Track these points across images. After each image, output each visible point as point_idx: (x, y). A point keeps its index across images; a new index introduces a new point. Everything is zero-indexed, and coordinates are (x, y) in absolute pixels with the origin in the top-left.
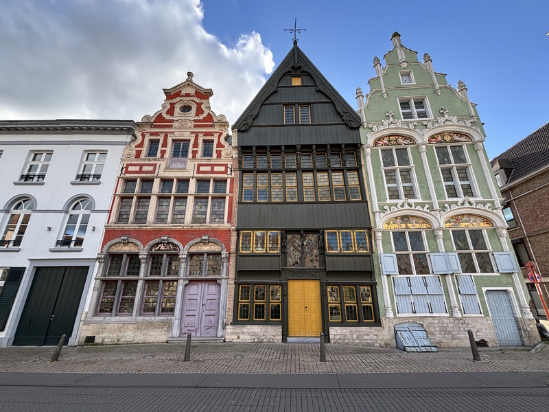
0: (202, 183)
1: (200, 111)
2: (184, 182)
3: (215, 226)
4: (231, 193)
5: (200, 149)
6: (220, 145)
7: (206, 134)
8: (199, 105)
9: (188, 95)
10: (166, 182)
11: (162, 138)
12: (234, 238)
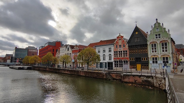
0: (124, 51)
1: (122, 40)
2: (121, 51)
3: (126, 57)
4: (128, 52)
5: (123, 46)
6: (126, 45)
7: (124, 44)
8: (122, 39)
9: (120, 37)
10: (119, 52)
11: (117, 45)
12: (129, 59)
